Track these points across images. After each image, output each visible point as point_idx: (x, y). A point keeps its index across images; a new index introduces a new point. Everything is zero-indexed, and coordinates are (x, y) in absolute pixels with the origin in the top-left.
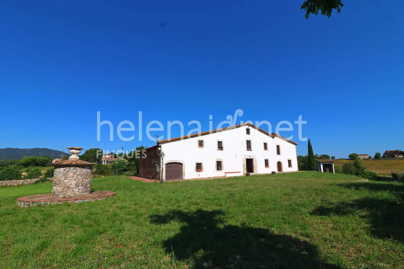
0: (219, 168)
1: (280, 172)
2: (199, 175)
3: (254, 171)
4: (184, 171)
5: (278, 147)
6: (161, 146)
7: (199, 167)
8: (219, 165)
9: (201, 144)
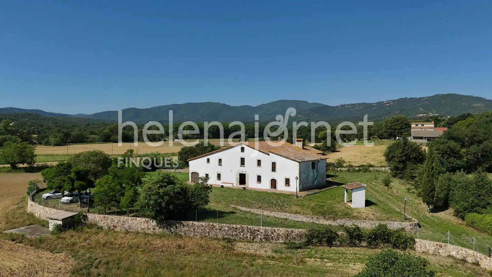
0: (218, 178)
1: (273, 190)
3: (246, 184)
5: (274, 164)
8: (219, 176)
9: (208, 161)
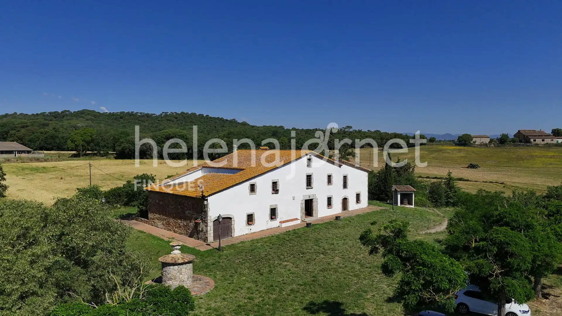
0: (273, 217)
2: (251, 229)
3: (314, 215)
4: (234, 227)
5: (345, 178)
6: (207, 199)
7: (250, 219)
8: (273, 213)
9: (253, 188)
